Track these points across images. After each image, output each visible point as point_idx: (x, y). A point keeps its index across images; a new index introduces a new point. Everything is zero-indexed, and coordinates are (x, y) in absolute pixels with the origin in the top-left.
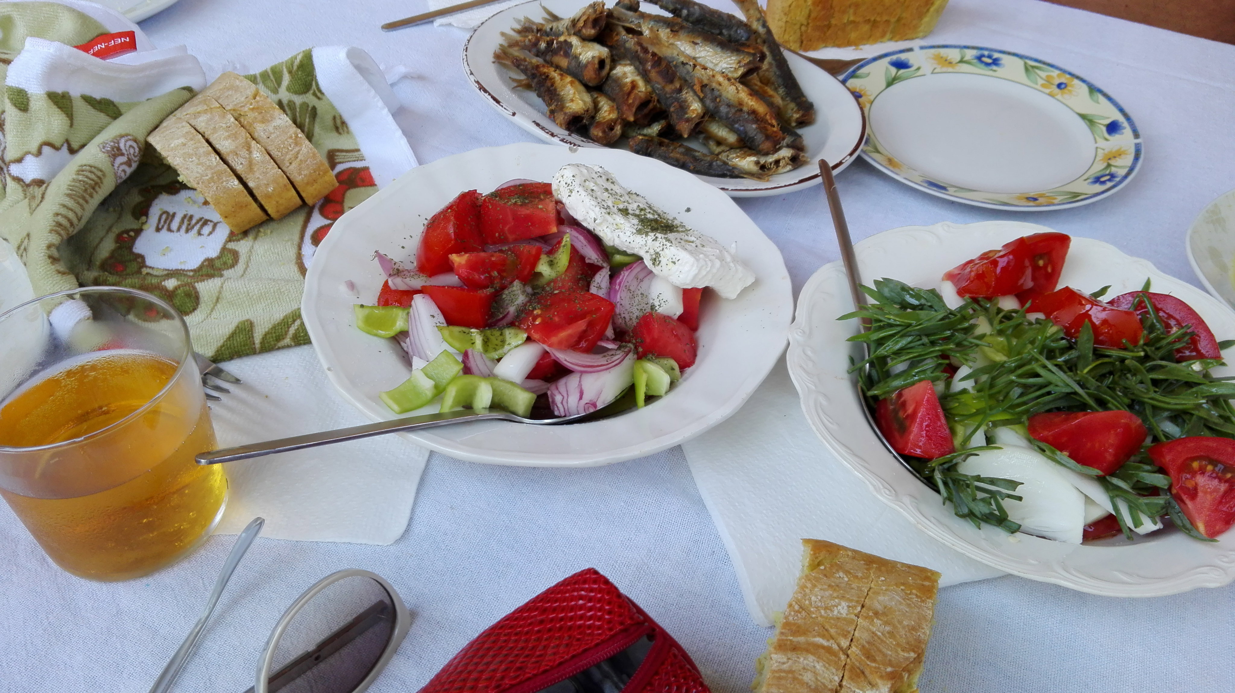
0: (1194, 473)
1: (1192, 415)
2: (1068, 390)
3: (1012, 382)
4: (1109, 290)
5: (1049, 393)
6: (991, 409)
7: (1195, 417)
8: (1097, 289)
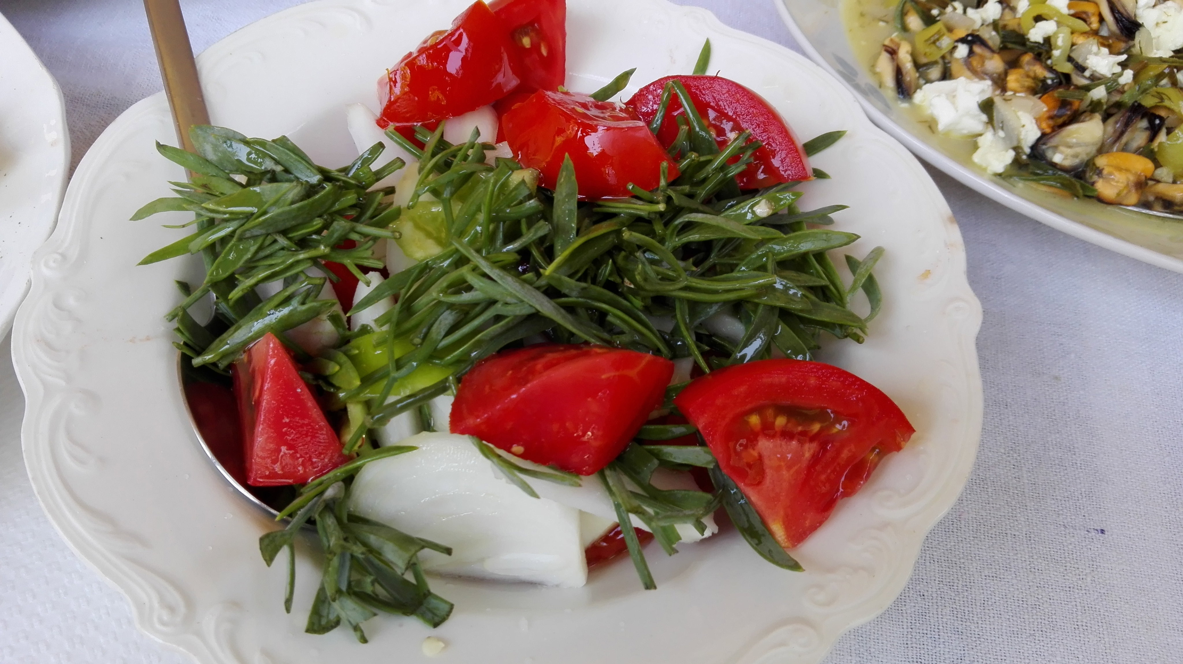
0: (752, 438)
1: (757, 305)
2: (525, 311)
3: (440, 303)
4: (632, 78)
5: (498, 318)
6: (399, 365)
7: (761, 308)
8: (607, 81)
